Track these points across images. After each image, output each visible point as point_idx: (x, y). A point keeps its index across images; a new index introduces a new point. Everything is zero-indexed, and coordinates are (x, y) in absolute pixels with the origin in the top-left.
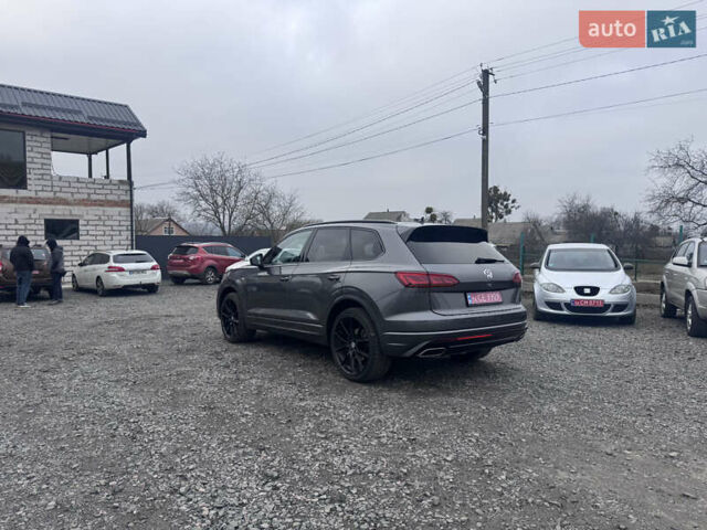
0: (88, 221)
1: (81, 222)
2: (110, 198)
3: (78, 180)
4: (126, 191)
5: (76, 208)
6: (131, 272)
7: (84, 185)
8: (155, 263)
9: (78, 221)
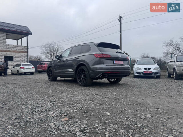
0: (16, 57)
1: (14, 57)
2: (22, 50)
3: (13, 46)
4: (26, 49)
5: (13, 53)
6: (27, 69)
7: (15, 47)
8: (33, 67)
9: (13, 56)
